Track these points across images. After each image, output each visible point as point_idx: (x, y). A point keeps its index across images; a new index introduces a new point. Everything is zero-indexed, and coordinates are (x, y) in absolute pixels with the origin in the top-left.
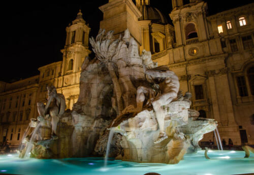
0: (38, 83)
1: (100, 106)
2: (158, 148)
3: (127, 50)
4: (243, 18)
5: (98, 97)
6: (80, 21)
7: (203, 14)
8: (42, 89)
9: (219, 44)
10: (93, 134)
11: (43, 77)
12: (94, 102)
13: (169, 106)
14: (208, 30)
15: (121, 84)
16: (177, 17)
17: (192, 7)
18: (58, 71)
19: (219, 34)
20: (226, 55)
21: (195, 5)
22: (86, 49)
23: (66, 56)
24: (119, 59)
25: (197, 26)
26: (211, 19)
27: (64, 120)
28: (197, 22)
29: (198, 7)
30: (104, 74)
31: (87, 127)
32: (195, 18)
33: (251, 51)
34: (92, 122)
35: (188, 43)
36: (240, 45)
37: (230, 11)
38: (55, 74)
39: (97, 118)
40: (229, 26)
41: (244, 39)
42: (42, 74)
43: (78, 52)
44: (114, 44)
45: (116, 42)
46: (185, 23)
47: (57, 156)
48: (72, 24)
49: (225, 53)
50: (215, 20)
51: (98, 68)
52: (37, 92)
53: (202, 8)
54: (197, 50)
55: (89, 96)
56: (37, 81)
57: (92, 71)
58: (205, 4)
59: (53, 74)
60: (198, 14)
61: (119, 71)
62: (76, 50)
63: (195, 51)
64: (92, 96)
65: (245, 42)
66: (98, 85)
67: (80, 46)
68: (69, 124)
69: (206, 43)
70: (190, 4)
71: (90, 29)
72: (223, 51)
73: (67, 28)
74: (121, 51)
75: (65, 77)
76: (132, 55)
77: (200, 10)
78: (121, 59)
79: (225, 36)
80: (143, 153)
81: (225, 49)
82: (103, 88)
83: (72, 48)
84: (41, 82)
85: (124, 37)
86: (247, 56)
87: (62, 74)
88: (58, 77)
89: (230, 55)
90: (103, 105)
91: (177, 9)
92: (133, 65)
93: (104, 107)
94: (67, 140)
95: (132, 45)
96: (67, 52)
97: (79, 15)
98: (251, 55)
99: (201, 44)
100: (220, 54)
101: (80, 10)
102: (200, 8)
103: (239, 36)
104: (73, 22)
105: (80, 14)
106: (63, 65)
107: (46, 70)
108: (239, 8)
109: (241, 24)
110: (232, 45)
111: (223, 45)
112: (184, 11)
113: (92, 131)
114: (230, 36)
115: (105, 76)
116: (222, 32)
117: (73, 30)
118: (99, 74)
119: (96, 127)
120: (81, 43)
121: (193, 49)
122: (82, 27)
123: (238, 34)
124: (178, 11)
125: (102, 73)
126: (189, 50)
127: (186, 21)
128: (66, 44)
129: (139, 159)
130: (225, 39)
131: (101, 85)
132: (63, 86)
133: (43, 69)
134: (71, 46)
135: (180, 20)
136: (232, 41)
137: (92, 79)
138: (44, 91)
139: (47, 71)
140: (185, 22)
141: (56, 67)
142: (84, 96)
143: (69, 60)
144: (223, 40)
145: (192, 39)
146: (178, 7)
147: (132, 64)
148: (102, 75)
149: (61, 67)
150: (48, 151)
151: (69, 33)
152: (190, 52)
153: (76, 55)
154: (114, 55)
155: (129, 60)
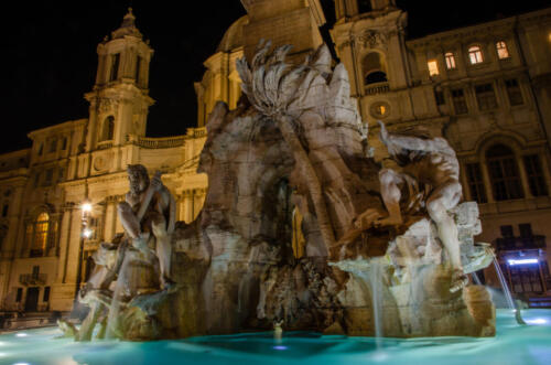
0: (27, 167)
1: (258, 216)
2: (436, 303)
3: (327, 90)
4: (477, 49)
5: (254, 194)
6: (131, 32)
7: (399, 34)
8: (37, 180)
9: (432, 97)
10: (247, 278)
11: (40, 153)
12: (245, 206)
13: (456, 211)
14: (408, 69)
15: (317, 165)
16: (345, 37)
17: (378, 20)
18: (78, 140)
19: (431, 78)
20: (446, 119)
21: (384, 15)
22: (144, 94)
23: (97, 107)
24: (305, 110)
25: (388, 58)
26: (416, 46)
27: (181, 247)
28: (387, 51)
29: (390, 21)
30: (266, 141)
31: (236, 263)
32: (383, 41)
33: (492, 113)
34: (243, 250)
35: (368, 92)
36: (471, 100)
37: (452, 32)
38: (70, 148)
39: (253, 242)
40: (451, 62)
41: (479, 90)
42: (36, 147)
43: (126, 101)
44: (294, 76)
45: (299, 70)
46: (362, 51)
47: (173, 333)
48: (110, 39)
49: (442, 115)
50: (422, 48)
51: (253, 128)
52: (24, 187)
53: (397, 22)
54: (387, 107)
55: (234, 191)
56: (24, 162)
57: (240, 134)
58: (404, 16)
59: (64, 148)
60: (389, 35)
61: (307, 135)
62: (122, 96)
63: (383, 109)
64: (241, 192)
65: (482, 95)
66: (251, 167)
67: (130, 87)
68: (191, 256)
69: (405, 93)
70: (374, 13)
71: (152, 51)
72: (439, 110)
73: (100, 45)
74: (313, 91)
75: (96, 155)
76: (338, 102)
77: (393, 27)
78: (309, 109)
79: (444, 81)
80: (411, 316)
81: (443, 108)
82: (263, 173)
83: (112, 90)
84: (36, 165)
85: (319, 62)
86: (485, 123)
87: (88, 148)
88: (79, 154)
89: (453, 120)
90: (263, 212)
91: (346, 22)
92: (340, 125)
93: (266, 217)
94: (191, 293)
95: (339, 80)
96: (98, 100)
97: (128, 20)
98: (492, 122)
99: (394, 95)
100: (435, 117)
101: (130, 9)
102: (394, 22)
103: (470, 83)
104: (114, 34)
105: (130, 16)
106: (90, 128)
107: (47, 139)
108: (471, 29)
109: (473, 61)
110: (456, 99)
111: (440, 99)
112: (362, 25)
113: (244, 272)
114: (453, 83)
115: (269, 146)
116: (437, 73)
117: (115, 52)
118: (254, 141)
119: (253, 263)
120: (133, 81)
121: (380, 104)
122: (135, 45)
123: (468, 79)
124: (349, 25)
125: (261, 138)
126: (371, 107)
127: (365, 46)
128: (97, 82)
129: (405, 330)
130: (443, 88)
131: (258, 168)
132: (89, 176)
133: (40, 136)
134: (110, 87)
135: (351, 43)
136: (457, 93)
137: (237, 153)
138: (44, 185)
139: (51, 140)
140: (362, 48)
141: (72, 133)
142: (221, 191)
143: (104, 116)
144: (438, 89)
145: (376, 84)
146: (348, 18)
147: (337, 121)
148: (262, 144)
149: (86, 132)
150: (153, 322)
151: (105, 57)
152: (373, 110)
153: (121, 106)
154: (292, 100)
155: (331, 114)
